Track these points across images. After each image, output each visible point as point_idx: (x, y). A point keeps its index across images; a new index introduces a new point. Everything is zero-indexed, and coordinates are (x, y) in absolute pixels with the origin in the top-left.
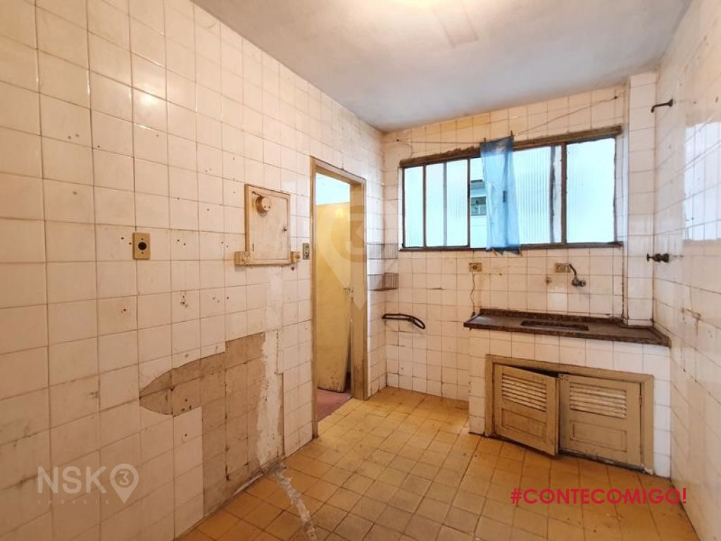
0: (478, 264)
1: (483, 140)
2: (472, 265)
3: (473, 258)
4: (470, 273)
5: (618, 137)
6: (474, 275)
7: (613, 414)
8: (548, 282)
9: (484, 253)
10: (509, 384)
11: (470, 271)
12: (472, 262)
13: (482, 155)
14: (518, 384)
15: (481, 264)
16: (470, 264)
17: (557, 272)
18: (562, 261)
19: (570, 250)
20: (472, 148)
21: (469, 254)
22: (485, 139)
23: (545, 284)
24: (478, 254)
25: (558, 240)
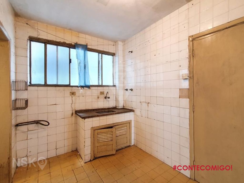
0: (74, 92)
1: (76, 43)
2: (72, 93)
3: (72, 90)
4: (71, 96)
5: (114, 56)
6: (72, 97)
7: (125, 134)
8: (98, 98)
9: (77, 88)
10: (100, 136)
11: (70, 95)
12: (71, 91)
13: (76, 48)
14: (103, 135)
15: (75, 92)
16: (71, 92)
17: (101, 94)
18: (102, 91)
19: (104, 87)
20: (71, 44)
21: (70, 88)
22: (77, 42)
23: (97, 99)
24: (74, 88)
25: (100, 84)
